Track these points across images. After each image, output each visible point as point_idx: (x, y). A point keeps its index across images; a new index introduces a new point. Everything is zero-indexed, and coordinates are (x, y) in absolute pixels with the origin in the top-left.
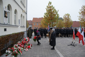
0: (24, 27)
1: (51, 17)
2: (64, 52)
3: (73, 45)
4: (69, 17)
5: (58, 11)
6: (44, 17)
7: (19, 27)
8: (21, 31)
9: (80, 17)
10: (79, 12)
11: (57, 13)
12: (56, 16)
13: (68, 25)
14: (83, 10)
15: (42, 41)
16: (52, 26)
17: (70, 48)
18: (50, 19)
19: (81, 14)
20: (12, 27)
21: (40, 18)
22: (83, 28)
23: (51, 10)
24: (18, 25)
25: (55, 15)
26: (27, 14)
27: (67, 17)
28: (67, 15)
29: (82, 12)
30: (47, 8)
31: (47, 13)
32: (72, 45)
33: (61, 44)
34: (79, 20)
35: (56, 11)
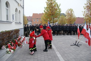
0: (20, 23)
1: (51, 12)
2: (66, 55)
3: (77, 45)
4: (73, 12)
5: (60, 4)
6: (44, 13)
7: (14, 23)
8: (15, 29)
9: (85, 12)
10: (84, 7)
11: (58, 7)
12: (58, 11)
13: (71, 22)
14: (88, 4)
15: (41, 39)
16: (53, 22)
17: (74, 49)
18: (51, 14)
19: (86, 9)
20: (5, 23)
21: (40, 14)
22: (88, 24)
23: (51, 3)
24: (11, 21)
25: (56, 10)
26: (23, 8)
27: (70, 12)
28: (70, 10)
29: (87, 7)
30: (47, 2)
31: (47, 8)
32: (75, 45)
33: (63, 43)
34: (84, 16)
35: (57, 5)
